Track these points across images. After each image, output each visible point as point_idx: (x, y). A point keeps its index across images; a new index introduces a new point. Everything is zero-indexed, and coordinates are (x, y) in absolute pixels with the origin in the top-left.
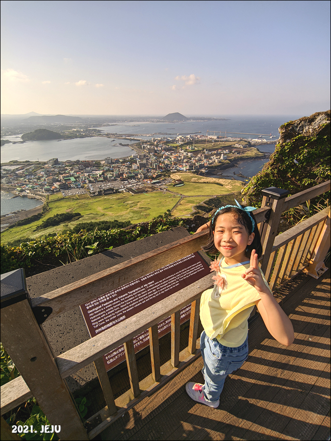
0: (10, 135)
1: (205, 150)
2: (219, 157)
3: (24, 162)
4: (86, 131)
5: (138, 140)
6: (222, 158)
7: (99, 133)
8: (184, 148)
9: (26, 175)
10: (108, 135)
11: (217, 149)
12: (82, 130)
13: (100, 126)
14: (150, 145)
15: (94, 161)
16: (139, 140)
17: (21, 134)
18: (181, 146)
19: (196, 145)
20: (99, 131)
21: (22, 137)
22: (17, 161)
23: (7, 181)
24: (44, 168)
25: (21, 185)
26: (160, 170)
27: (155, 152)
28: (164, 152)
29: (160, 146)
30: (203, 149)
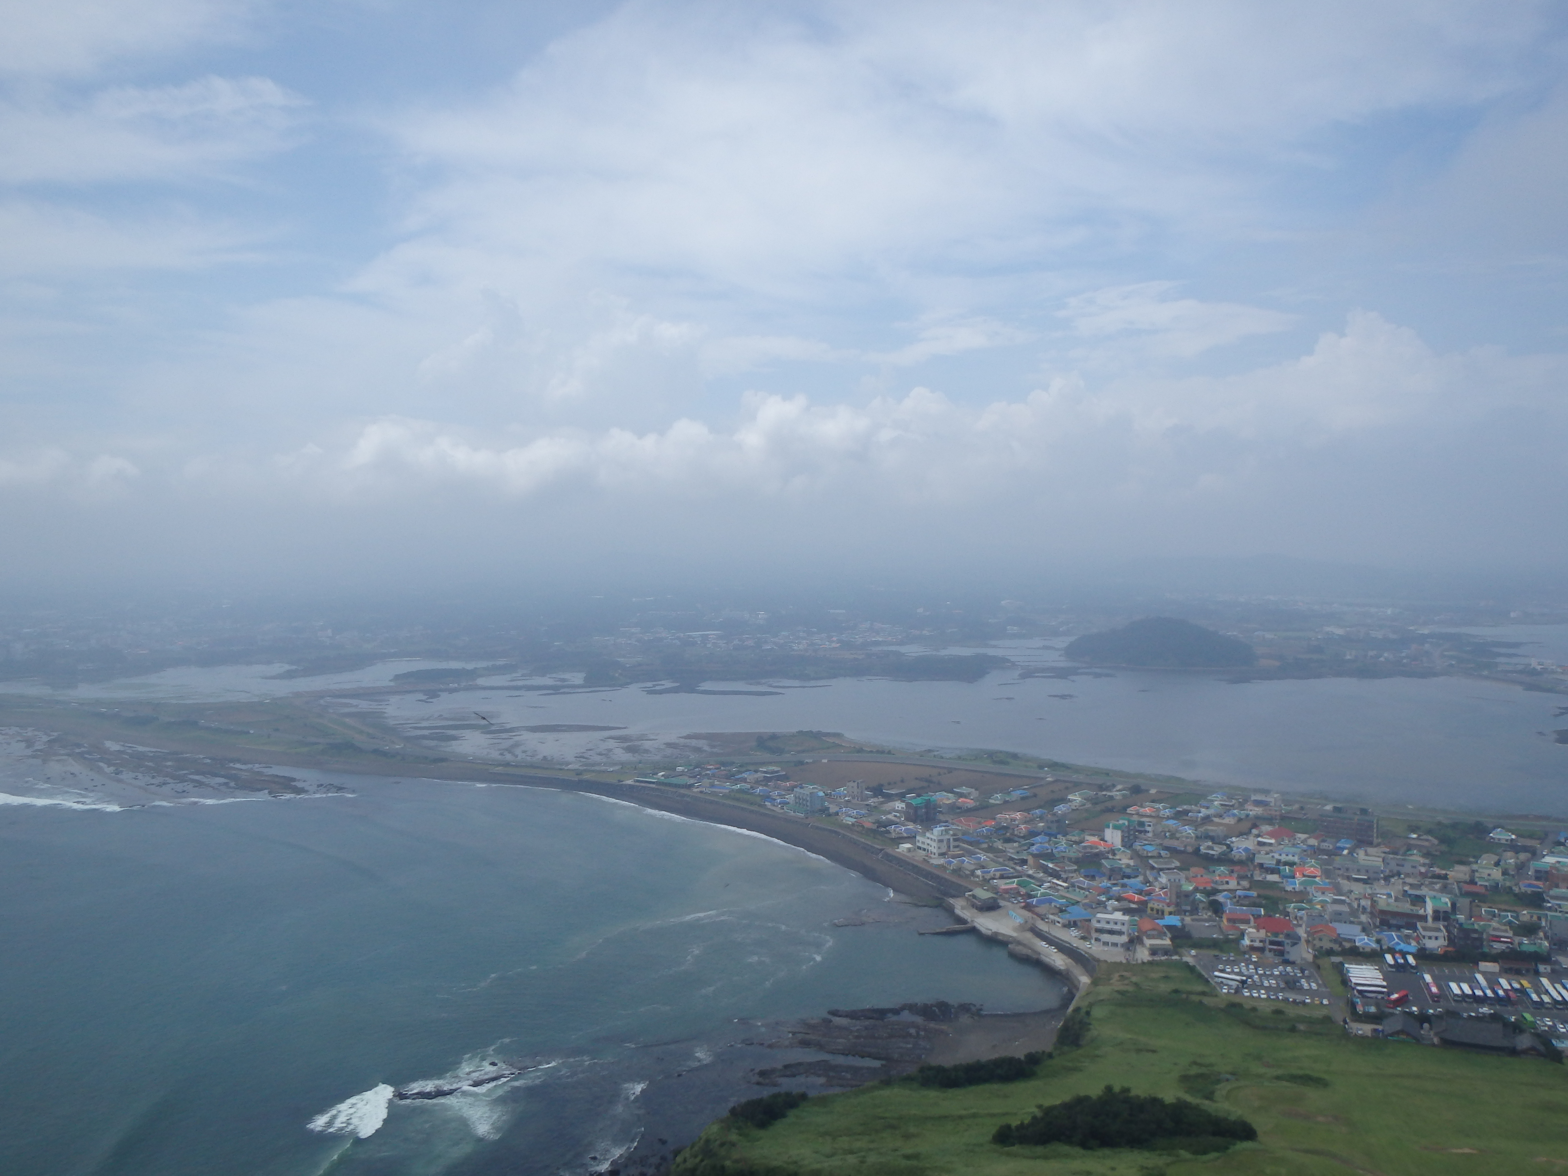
17: (1067, 633)
20: (1484, 647)
21: (1069, 651)
22: (1015, 756)
23: (945, 842)
24: (1129, 811)
25: (998, 874)
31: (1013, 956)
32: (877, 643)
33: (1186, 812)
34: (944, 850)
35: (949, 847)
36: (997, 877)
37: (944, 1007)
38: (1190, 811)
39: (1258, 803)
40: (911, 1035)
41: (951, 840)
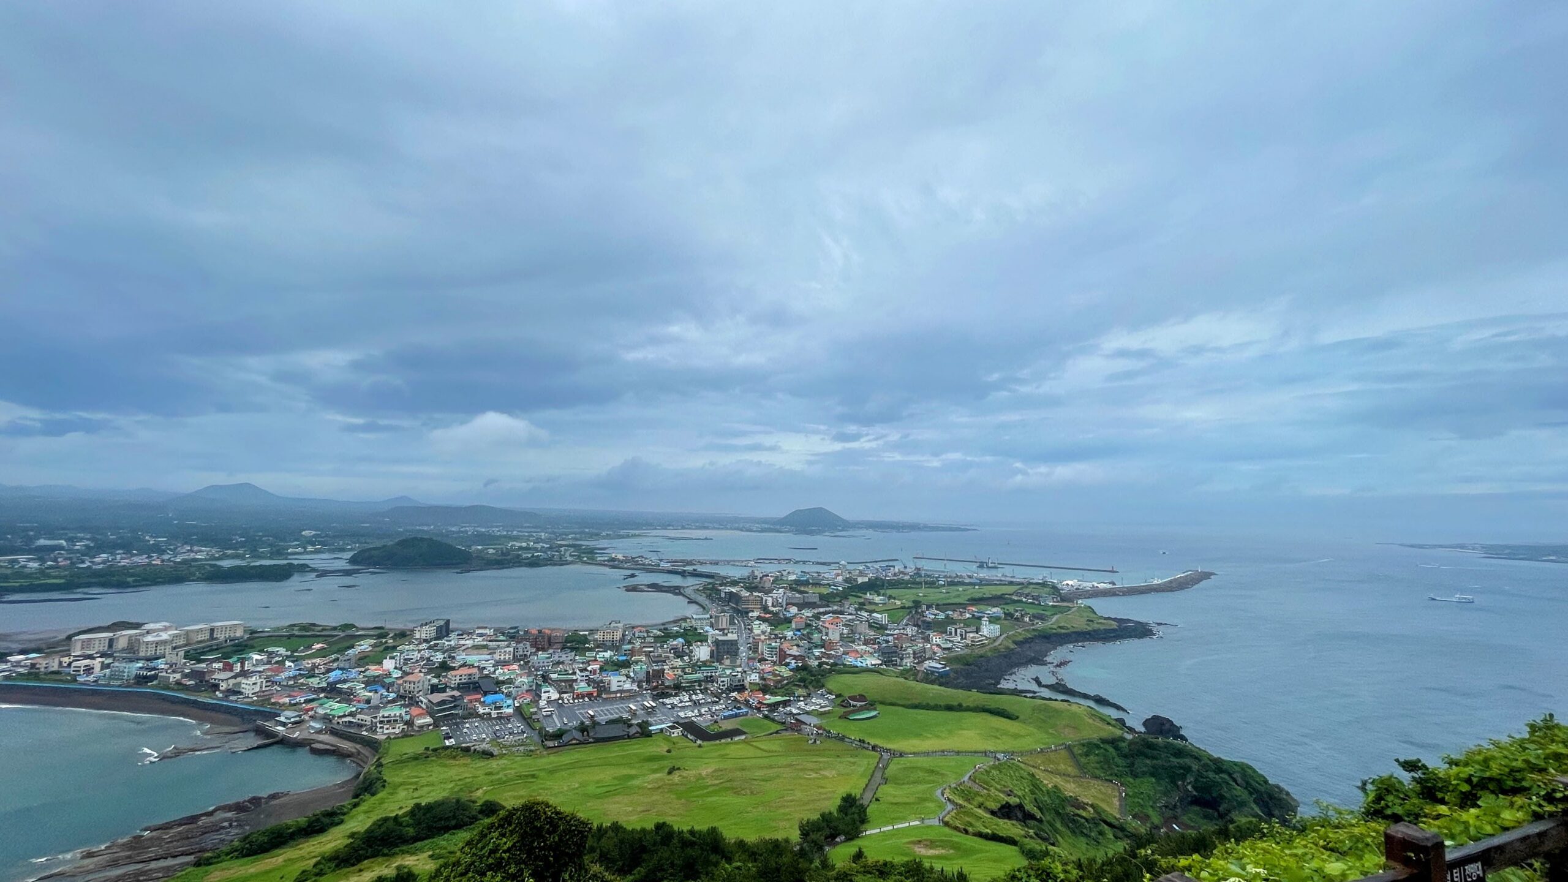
0: (317, 552)
1: (924, 608)
2: (974, 628)
3: (335, 628)
4: (550, 548)
5: (707, 576)
6: (985, 629)
7: (589, 557)
8: (852, 599)
9: (329, 671)
10: (615, 561)
11: (963, 606)
12: (539, 546)
13: (596, 536)
14: (747, 589)
15: (565, 632)
16: (713, 577)
17: (350, 550)
18: (844, 596)
19: (889, 592)
20: (591, 552)
21: (353, 561)
22: (314, 625)
23: (259, 684)
24: (398, 648)
25: (302, 700)
26: (787, 665)
27: (765, 609)
28: (794, 610)
29: (779, 594)
30: (917, 604)
31: (315, 751)
32: (196, 560)
33: (436, 645)
34: (257, 689)
35: (261, 687)
36: (302, 702)
37: (256, 801)
38: (438, 644)
40: (224, 828)
41: (264, 682)
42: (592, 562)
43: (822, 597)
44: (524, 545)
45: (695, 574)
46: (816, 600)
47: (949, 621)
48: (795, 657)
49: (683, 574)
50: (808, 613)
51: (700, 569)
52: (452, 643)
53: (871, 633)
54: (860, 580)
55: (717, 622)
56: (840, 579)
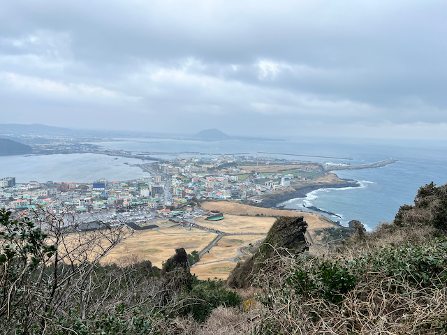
1: (256, 174)
2: (278, 182)
4: (76, 145)
5: (154, 160)
6: (283, 183)
7: (95, 150)
8: (223, 170)
10: (107, 152)
11: (275, 173)
12: (69, 144)
13: (100, 140)
15: (78, 184)
16: (157, 160)
18: (220, 168)
19: (241, 167)
20: (96, 147)
26: (186, 198)
27: (181, 174)
28: (194, 174)
29: (188, 168)
30: (253, 172)
38: (9, 189)
39: (31, 185)
42: (96, 152)
43: (208, 169)
44: (61, 143)
45: (149, 159)
46: (206, 170)
47: (267, 179)
48: (190, 195)
49: (142, 158)
50: (200, 176)
51: (151, 156)
52: (17, 189)
53: (229, 185)
54: (229, 162)
55: (155, 179)
56: (219, 161)
